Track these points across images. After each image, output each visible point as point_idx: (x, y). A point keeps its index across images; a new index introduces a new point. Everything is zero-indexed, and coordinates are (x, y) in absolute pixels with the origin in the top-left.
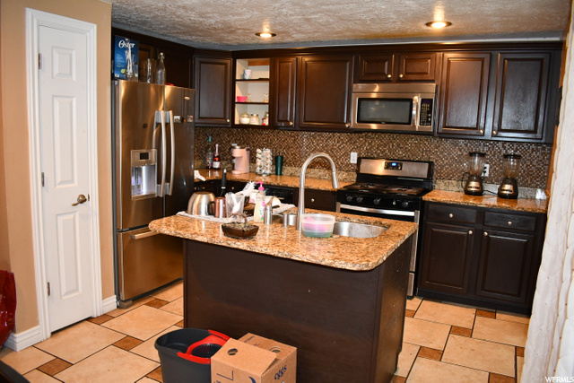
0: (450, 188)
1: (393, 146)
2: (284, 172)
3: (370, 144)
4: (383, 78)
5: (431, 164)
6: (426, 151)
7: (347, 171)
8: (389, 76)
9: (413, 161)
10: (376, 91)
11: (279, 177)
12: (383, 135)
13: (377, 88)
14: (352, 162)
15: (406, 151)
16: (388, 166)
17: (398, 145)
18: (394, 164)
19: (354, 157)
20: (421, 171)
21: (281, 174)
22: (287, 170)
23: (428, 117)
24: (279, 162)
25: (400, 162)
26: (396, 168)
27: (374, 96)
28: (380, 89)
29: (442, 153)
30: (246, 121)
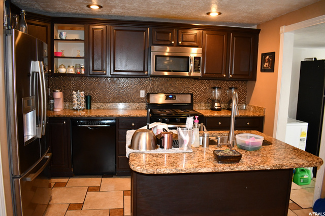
0: (201, 108)
1: (167, 85)
2: (93, 106)
3: (152, 84)
4: (169, 43)
5: (192, 95)
6: (187, 87)
7: (138, 103)
8: (173, 42)
9: (180, 94)
10: (168, 51)
11: (89, 110)
12: (161, 79)
13: (168, 49)
14: (141, 96)
15: (175, 88)
16: (167, 98)
17: (170, 84)
18: (171, 96)
19: (142, 94)
20: (188, 99)
21: (90, 109)
22: (95, 105)
23: (199, 68)
24: (89, 100)
25: (174, 95)
26: (172, 98)
27: (166, 54)
28: (170, 50)
29: (195, 88)
30: (63, 70)
